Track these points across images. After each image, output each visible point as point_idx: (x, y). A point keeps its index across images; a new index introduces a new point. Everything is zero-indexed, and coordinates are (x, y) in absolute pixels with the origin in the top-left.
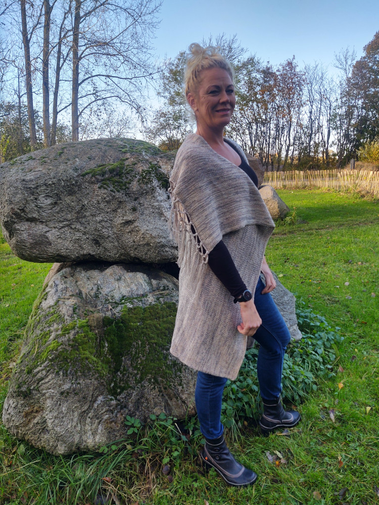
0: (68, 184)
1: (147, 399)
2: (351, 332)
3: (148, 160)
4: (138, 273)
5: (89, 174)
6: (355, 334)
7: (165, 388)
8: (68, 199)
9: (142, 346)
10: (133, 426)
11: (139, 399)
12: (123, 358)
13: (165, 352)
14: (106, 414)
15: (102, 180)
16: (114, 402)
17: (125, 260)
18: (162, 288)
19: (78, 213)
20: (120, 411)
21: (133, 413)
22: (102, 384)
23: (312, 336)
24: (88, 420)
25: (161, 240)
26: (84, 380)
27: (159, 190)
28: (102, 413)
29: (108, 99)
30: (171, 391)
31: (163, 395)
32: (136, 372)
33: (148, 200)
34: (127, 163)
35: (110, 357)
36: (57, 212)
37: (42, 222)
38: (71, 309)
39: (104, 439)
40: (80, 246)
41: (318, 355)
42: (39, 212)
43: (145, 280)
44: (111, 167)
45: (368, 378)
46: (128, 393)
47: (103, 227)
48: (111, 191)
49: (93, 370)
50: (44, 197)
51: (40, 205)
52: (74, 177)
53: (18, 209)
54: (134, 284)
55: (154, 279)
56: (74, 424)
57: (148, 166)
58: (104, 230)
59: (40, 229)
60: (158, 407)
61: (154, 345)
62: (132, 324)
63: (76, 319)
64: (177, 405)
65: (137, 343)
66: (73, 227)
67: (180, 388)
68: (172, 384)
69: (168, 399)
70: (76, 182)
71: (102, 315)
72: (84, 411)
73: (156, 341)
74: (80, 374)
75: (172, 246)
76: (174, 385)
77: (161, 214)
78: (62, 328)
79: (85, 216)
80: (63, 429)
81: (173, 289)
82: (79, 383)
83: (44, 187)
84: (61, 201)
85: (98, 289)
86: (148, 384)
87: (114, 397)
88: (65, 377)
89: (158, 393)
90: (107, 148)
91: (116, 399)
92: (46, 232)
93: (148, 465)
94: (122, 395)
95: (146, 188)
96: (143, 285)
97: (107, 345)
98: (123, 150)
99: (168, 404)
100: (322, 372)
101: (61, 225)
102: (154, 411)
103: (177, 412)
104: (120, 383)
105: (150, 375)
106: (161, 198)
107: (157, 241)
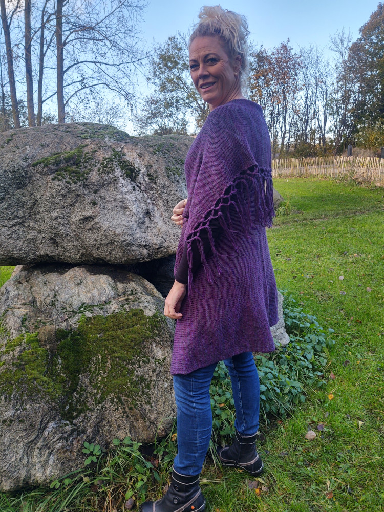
0: (17, 176)
1: (109, 422)
2: (345, 332)
3: (110, 147)
4: (101, 276)
5: (41, 163)
6: (349, 334)
7: (130, 409)
8: (18, 194)
9: (102, 361)
10: (91, 454)
11: (99, 423)
12: (80, 376)
13: (130, 367)
14: (59, 443)
15: (56, 171)
16: (69, 428)
17: (86, 260)
18: (129, 293)
19: (31, 208)
20: (77, 438)
21: (92, 439)
22: (53, 408)
23: (301, 339)
24: (37, 451)
25: (126, 237)
26: (31, 405)
27: (122, 180)
28: (54, 442)
29: (95, 86)
30: (137, 411)
31: (127, 416)
32: (95, 391)
33: (110, 192)
34: (85, 150)
35: (64, 375)
36: (6, 208)
38: (19, 321)
39: (57, 471)
40: (36, 247)
41: (308, 360)
43: (109, 284)
44: (66, 155)
45: (362, 386)
46: (86, 416)
47: (60, 224)
48: (66, 182)
49: (44, 391)
52: (23, 168)
54: (95, 289)
55: (121, 282)
56: (19, 456)
57: (110, 153)
58: (61, 228)
60: (122, 430)
61: (117, 359)
62: (91, 336)
63: (24, 332)
64: (145, 426)
65: (96, 358)
66: (26, 224)
67: (148, 407)
68: (139, 403)
69: (133, 421)
70: (26, 173)
71: (55, 327)
72: (32, 441)
73: (119, 355)
74: (26, 398)
75: (140, 245)
76: (140, 404)
77: (126, 208)
78: (6, 344)
79: (39, 213)
80: (5, 464)
81: (142, 294)
82: (25, 409)
84: (9, 196)
85: (56, 295)
86: (111, 404)
87: (69, 421)
88: (7, 403)
89: (122, 414)
90: (64, 133)
91: (72, 423)
93: (109, 499)
94: (80, 419)
95: (107, 178)
96: (107, 289)
97: (60, 361)
98: (83, 136)
99: (134, 427)
100: (311, 381)
101: (11, 223)
102: (118, 435)
103: (144, 435)
104: (76, 405)
105: (112, 394)
106: (126, 190)
107: (122, 239)
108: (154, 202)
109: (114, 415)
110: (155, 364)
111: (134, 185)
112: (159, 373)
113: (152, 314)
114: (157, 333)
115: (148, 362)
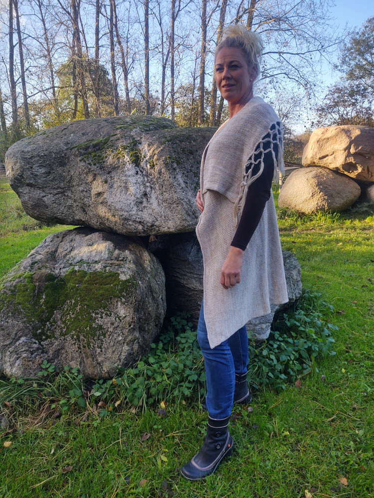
0: (58, 156)
1: (66, 352)
4: (107, 241)
5: (76, 148)
7: (84, 347)
8: (60, 170)
9: (74, 305)
10: (46, 369)
11: (59, 349)
12: (55, 311)
13: (94, 315)
14: (25, 353)
15: (85, 154)
16: (36, 346)
19: (69, 182)
20: (40, 355)
21: (52, 359)
22: (27, 328)
24: (8, 353)
25: (123, 213)
26: (12, 321)
27: (129, 165)
28: (22, 352)
29: (276, 76)
30: (88, 351)
31: (81, 352)
32: (63, 326)
33: (118, 174)
34: (112, 138)
35: (44, 308)
36: (51, 180)
37: (40, 188)
39: (20, 373)
40: (74, 212)
42: (35, 179)
43: (109, 249)
44: (96, 142)
46: (51, 341)
47: (85, 196)
48: (89, 164)
49: (24, 314)
50: (38, 167)
51: (36, 173)
52: (63, 151)
53: (18, 175)
57: (129, 141)
58: (85, 200)
59: (37, 193)
60: (74, 361)
61: (85, 307)
62: (72, 284)
64: (92, 364)
65: (70, 301)
66: (66, 194)
67: (98, 350)
69: (84, 357)
70: (65, 155)
71: (48, 271)
72: (6, 345)
73: (88, 303)
74: (10, 315)
75: (135, 221)
76: (93, 346)
78: (13, 276)
79: (73, 186)
81: (130, 261)
82: (8, 322)
83: (38, 158)
84: (54, 171)
86: (71, 339)
87: (38, 341)
89: (77, 349)
91: (40, 343)
92: (43, 197)
94: (46, 342)
95: (117, 162)
96: (103, 253)
97: (44, 297)
99: (84, 362)
101: (55, 192)
102: (71, 363)
103: (89, 371)
104: (47, 332)
105: (74, 332)
106: (130, 173)
107: (120, 214)
108: (153, 186)
109: (71, 348)
110: (116, 319)
111: (138, 170)
112: (117, 327)
113: (125, 279)
114: (125, 294)
115: (110, 316)
